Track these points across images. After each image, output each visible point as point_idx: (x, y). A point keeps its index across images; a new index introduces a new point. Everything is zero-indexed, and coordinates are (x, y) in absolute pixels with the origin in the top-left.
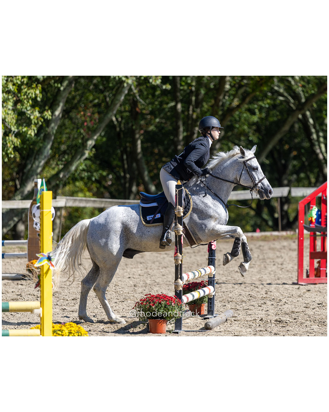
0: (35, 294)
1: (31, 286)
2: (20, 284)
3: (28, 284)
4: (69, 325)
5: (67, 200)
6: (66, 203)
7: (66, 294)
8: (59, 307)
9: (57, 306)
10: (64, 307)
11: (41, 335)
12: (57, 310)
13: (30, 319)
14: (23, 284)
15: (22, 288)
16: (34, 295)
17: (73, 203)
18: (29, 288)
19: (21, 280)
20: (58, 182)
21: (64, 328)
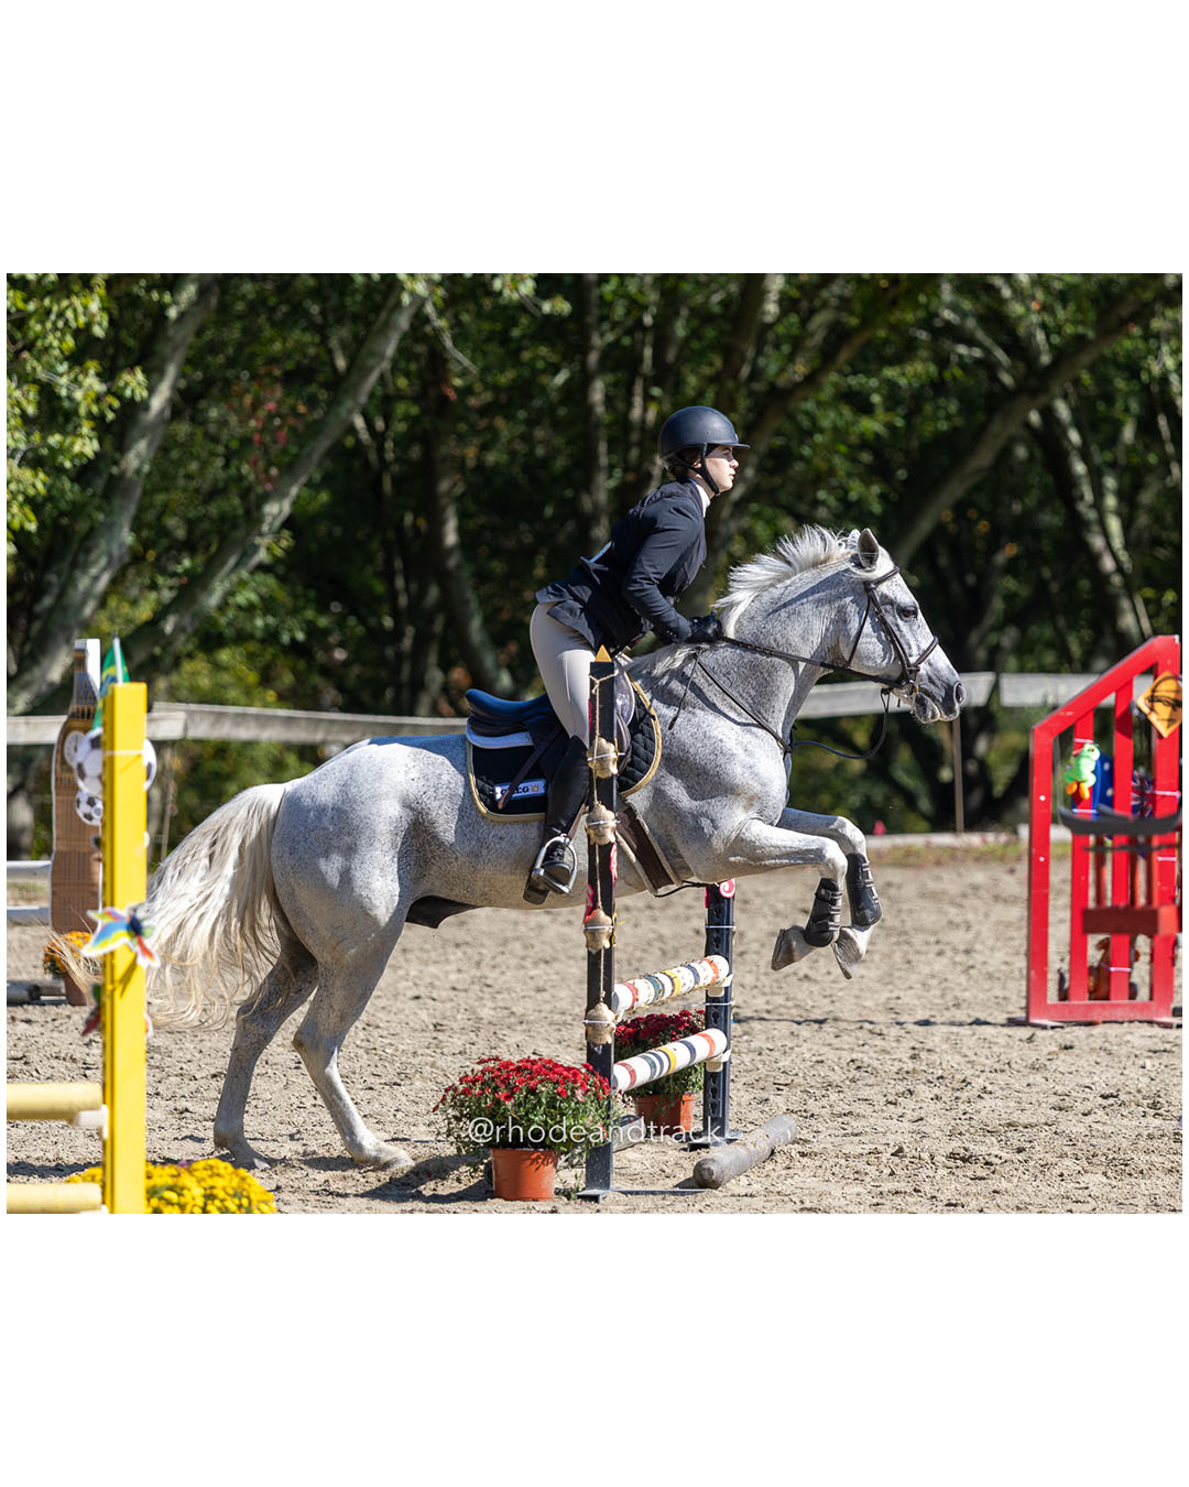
0: (77, 1056)
1: (62, 1028)
2: (22, 1021)
3: (49, 1019)
4: (205, 1169)
5: (190, 714)
6: (186, 728)
7: (189, 1057)
8: (163, 1103)
9: (156, 1101)
10: (182, 1104)
11: (104, 1203)
12: (159, 1115)
13: (59, 1146)
14: (33, 1018)
15: (29, 1033)
16: (74, 1060)
17: (213, 725)
18: (55, 1034)
19: (25, 1006)
20: (157, 650)
21: (186, 1180)
